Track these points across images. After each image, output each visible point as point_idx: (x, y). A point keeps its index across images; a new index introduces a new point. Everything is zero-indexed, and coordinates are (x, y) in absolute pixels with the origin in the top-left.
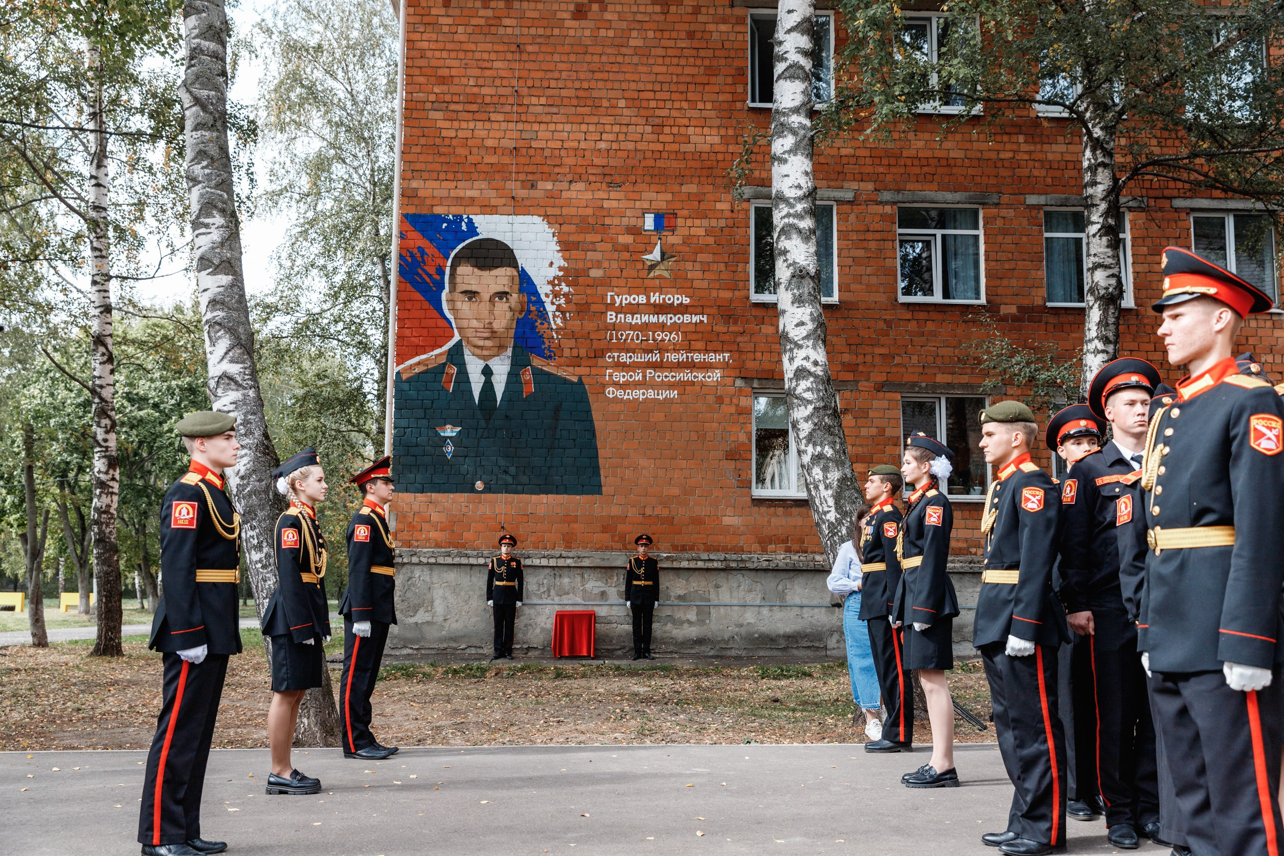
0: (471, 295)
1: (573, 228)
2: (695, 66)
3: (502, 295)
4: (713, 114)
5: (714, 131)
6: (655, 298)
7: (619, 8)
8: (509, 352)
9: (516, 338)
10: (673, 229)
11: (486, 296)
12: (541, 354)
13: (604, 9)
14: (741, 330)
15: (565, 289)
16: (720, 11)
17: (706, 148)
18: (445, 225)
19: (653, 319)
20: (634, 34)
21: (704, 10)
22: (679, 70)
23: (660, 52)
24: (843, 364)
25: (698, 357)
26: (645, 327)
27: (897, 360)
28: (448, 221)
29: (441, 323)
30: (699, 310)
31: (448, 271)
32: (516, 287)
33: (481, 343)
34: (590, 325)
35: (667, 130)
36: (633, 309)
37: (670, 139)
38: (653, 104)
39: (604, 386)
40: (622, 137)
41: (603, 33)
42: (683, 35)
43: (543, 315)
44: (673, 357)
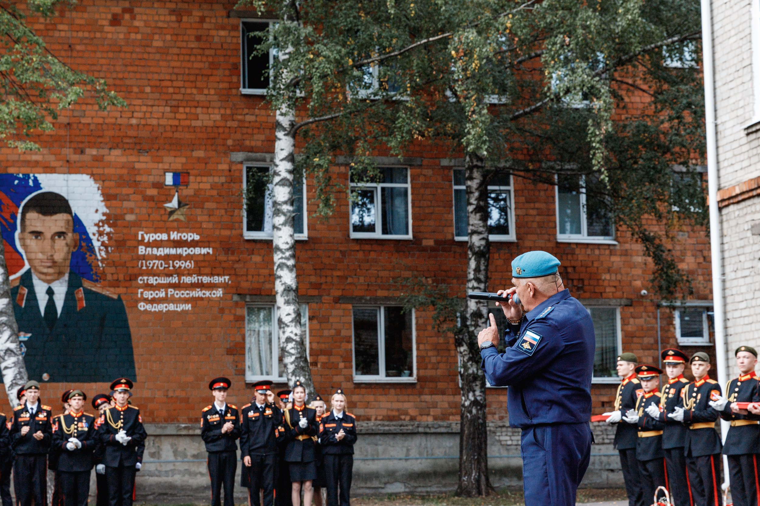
0: (37, 234)
1: (112, 184)
2: (201, 61)
3: (60, 234)
4: (216, 98)
5: (216, 111)
6: (174, 236)
7: (145, 17)
8: (66, 277)
9: (71, 266)
10: (187, 184)
11: (48, 235)
12: (90, 279)
13: (133, 18)
14: (237, 259)
15: (107, 229)
16: (220, 21)
17: (210, 123)
18: (16, 182)
19: (173, 251)
20: (156, 37)
21: (207, 20)
22: (189, 65)
23: (176, 51)
24: (311, 283)
25: (206, 280)
26: (167, 258)
27: (349, 280)
28: (19, 179)
29: (16, 256)
30: (206, 244)
31: (19, 216)
32: (71, 228)
33: (45, 270)
34: (126, 257)
35: (181, 110)
36: (158, 244)
37: (184, 116)
38: (171, 90)
39: (137, 301)
40: (148, 115)
41: (133, 36)
42: (193, 38)
43: (91, 249)
44: (187, 280)
